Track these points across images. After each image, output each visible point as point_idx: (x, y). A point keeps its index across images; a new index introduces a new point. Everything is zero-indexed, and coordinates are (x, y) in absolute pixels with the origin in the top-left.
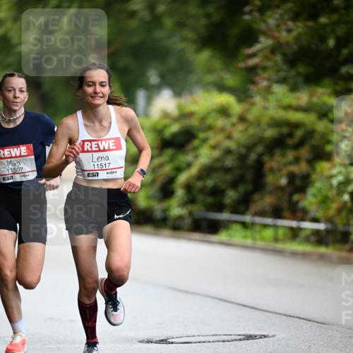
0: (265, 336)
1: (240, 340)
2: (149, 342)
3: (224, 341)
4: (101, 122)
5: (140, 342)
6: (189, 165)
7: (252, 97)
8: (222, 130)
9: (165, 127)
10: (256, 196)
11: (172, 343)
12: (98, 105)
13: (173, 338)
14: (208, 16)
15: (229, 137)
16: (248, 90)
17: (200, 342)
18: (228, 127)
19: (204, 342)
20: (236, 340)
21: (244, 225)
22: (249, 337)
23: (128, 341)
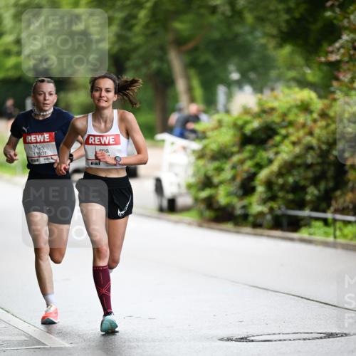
0: (346, 335)
1: (321, 338)
2: (229, 340)
3: (304, 339)
4: (106, 122)
5: (219, 340)
6: (270, 162)
7: (334, 93)
8: (304, 126)
9: (246, 123)
10: (338, 193)
11: (252, 341)
12: (104, 108)
13: (253, 336)
14: (289, 11)
15: (311, 133)
16: (331, 86)
17: (280, 340)
18: (309, 123)
19: (285, 340)
20: (317, 338)
21: (325, 222)
22: (330, 335)
23: (208, 339)
